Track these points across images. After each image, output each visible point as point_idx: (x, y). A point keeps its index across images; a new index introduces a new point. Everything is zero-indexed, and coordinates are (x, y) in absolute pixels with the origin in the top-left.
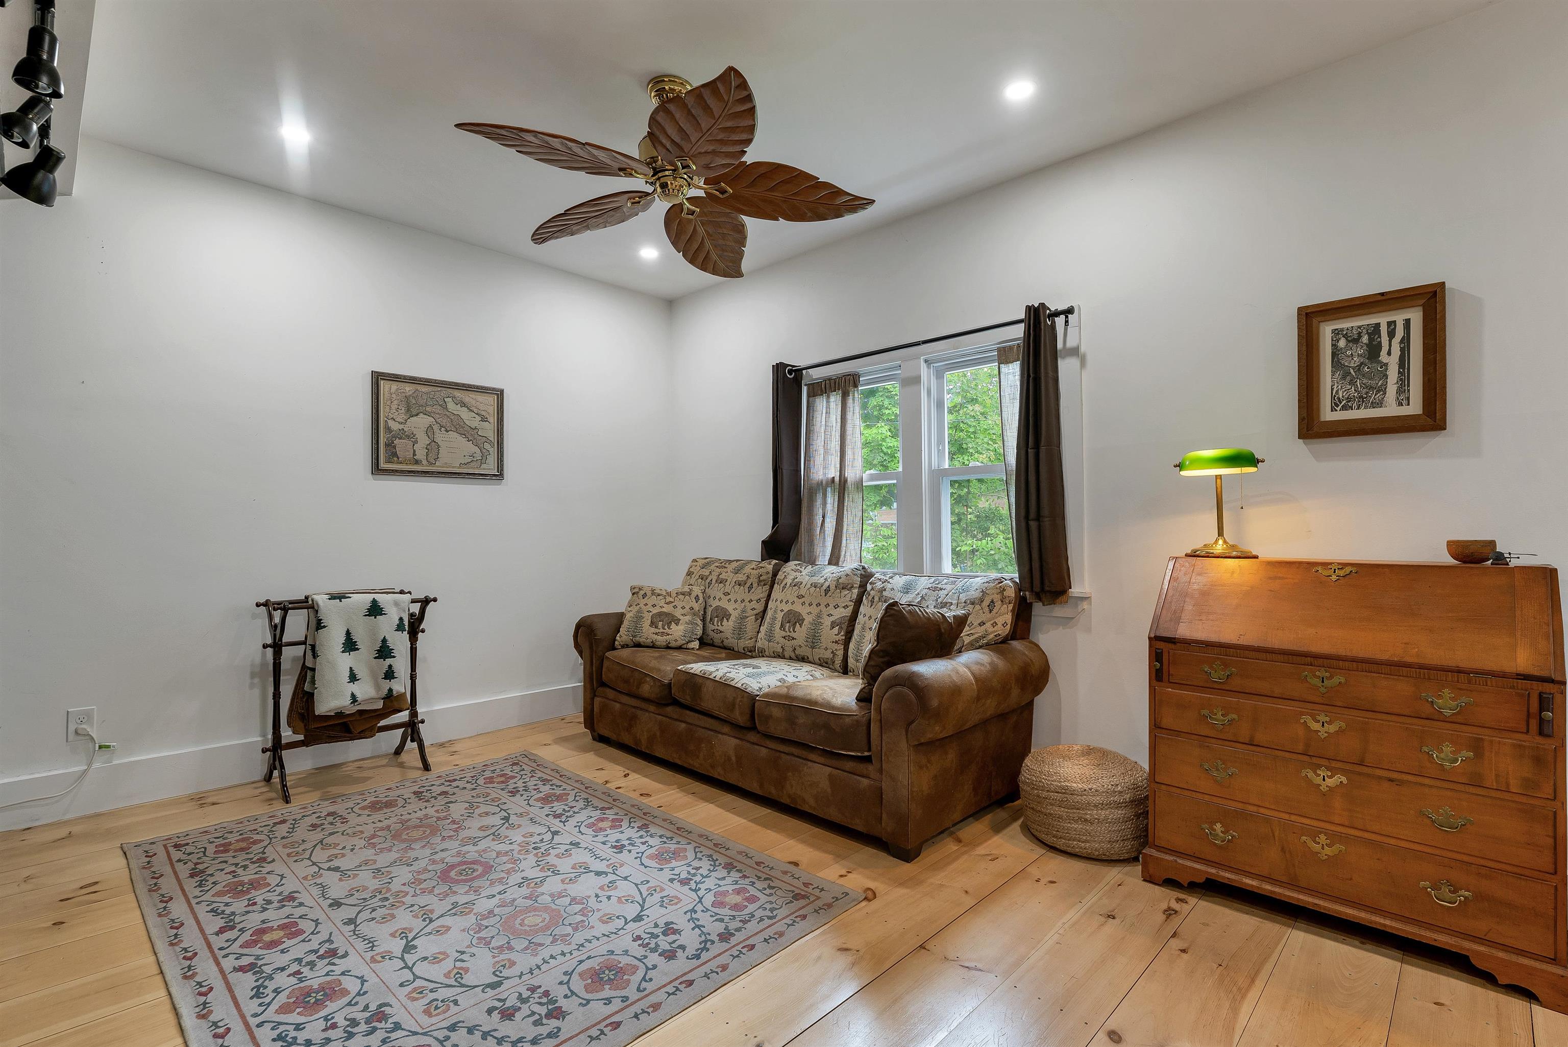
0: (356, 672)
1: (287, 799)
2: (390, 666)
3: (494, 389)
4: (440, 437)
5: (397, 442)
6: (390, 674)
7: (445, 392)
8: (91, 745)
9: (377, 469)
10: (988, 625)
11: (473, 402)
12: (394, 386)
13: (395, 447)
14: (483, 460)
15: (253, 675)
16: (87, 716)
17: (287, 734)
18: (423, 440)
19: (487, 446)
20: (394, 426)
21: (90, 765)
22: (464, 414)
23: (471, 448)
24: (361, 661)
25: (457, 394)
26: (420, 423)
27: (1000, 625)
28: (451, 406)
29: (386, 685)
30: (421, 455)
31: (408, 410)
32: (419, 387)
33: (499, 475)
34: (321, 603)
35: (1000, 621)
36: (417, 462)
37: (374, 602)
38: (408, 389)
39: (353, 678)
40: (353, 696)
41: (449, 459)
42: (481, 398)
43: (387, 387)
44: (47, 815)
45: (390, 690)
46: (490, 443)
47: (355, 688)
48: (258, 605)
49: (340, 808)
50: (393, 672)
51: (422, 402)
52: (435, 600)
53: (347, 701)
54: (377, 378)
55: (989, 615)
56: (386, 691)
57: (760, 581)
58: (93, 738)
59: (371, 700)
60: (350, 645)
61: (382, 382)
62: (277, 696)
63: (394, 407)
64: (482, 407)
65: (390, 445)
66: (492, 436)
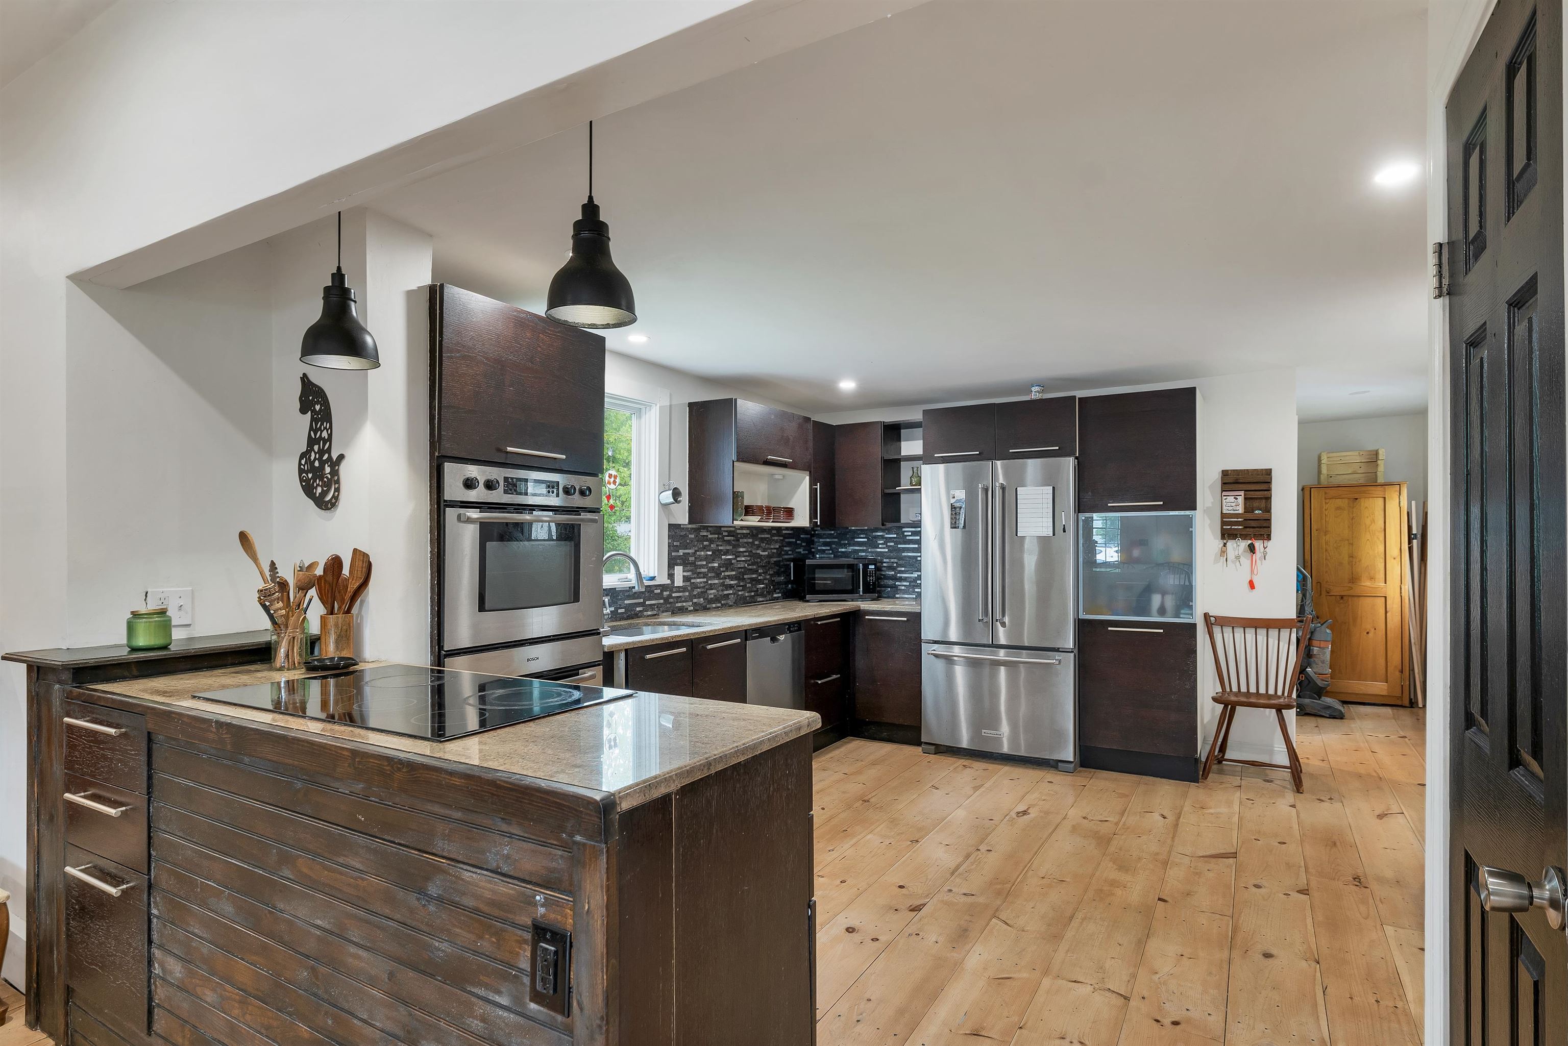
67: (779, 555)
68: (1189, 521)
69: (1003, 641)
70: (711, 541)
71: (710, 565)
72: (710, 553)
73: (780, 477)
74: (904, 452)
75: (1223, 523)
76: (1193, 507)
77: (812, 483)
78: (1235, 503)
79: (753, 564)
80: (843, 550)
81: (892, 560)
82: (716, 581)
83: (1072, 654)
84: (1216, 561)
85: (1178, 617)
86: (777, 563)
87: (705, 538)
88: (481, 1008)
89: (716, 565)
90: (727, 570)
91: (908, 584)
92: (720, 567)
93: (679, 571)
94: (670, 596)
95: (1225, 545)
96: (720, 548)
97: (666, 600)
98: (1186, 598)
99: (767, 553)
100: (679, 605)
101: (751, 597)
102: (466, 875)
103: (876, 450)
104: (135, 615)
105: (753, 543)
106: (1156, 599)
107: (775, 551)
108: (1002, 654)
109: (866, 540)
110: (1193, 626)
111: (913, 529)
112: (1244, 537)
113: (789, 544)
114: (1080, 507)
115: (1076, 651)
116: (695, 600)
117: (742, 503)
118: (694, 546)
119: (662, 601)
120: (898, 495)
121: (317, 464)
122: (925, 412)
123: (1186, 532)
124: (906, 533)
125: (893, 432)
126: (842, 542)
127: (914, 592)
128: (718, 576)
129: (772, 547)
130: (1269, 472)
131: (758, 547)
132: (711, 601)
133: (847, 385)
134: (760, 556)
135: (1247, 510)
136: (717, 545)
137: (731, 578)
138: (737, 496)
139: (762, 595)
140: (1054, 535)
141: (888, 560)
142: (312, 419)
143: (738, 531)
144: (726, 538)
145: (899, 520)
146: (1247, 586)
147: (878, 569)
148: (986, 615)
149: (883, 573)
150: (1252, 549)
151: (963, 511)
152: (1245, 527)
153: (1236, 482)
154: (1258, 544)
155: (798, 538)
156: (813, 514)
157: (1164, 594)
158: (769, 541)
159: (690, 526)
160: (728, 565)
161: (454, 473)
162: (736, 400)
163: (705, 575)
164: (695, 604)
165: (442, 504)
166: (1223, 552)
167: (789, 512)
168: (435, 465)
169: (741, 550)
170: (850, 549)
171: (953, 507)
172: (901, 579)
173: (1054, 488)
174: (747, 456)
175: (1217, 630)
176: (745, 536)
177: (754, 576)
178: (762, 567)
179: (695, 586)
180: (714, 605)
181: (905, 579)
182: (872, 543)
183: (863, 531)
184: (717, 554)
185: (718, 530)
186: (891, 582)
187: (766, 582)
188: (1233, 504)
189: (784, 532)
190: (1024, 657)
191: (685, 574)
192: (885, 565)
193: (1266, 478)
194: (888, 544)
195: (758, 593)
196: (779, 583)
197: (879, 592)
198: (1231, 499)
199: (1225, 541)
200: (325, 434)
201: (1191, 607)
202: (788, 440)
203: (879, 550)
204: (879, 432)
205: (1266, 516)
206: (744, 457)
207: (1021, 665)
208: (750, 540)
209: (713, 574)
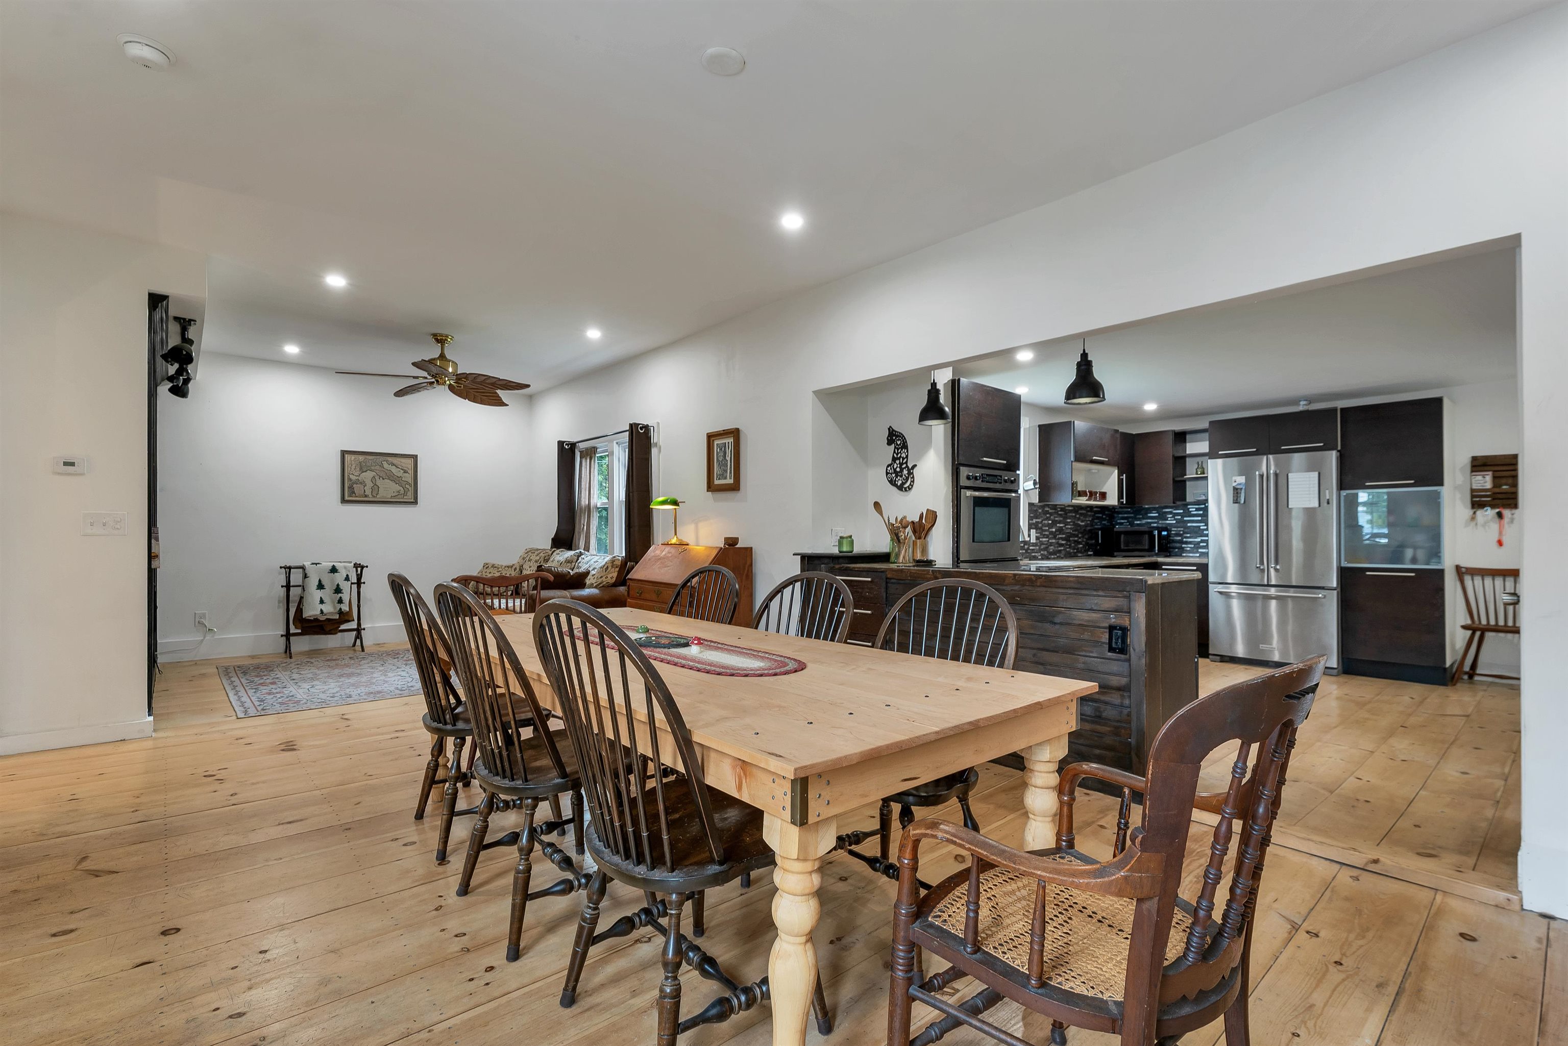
0: (324, 599)
1: (291, 657)
2: (341, 597)
3: (412, 455)
4: (379, 482)
5: (355, 486)
6: (340, 601)
7: (382, 458)
8: (205, 629)
9: (344, 501)
10: (604, 577)
11: (399, 463)
12: (353, 457)
13: (353, 489)
14: (405, 494)
15: (279, 602)
16: (204, 616)
17: (293, 630)
18: (369, 485)
19: (407, 486)
20: (353, 478)
21: (205, 637)
22: (393, 469)
23: (398, 488)
24: (327, 594)
25: (390, 459)
26: (368, 475)
27: (609, 578)
28: (385, 465)
29: (338, 606)
30: (368, 492)
31: (361, 469)
32: (367, 457)
33: (415, 502)
34: (307, 566)
35: (610, 576)
36: (366, 496)
37: (334, 566)
38: (361, 458)
39: (322, 602)
40: (321, 610)
41: (383, 494)
42: (403, 460)
43: (349, 458)
44: (186, 657)
45: (341, 609)
46: (410, 485)
47: (323, 607)
48: (281, 567)
49: (312, 660)
50: (342, 600)
51: (368, 464)
52: (367, 567)
53: (319, 612)
54: (344, 453)
55: (605, 573)
56: (338, 609)
57: (544, 560)
58: (206, 626)
59: (331, 613)
60: (321, 586)
61: (346, 455)
62: (288, 610)
63: (353, 467)
64: (403, 465)
65: (351, 488)
66: (410, 480)
67: (1092, 525)
68: (1438, 495)
69: (1273, 582)
70: (1051, 514)
71: (1050, 530)
72: (1050, 522)
73: (1096, 471)
74: (1188, 452)
75: (1473, 496)
76: (1441, 483)
77: (1120, 474)
78: (1485, 481)
79: (1075, 531)
80: (1138, 522)
81: (1179, 529)
82: (1054, 541)
83: (1335, 592)
84: (1467, 525)
85: (1428, 564)
86: (1090, 531)
87: (1047, 512)
88: (1082, 659)
89: (1054, 530)
90: (1060, 534)
91: (1193, 546)
92: (1056, 531)
93: (1033, 532)
94: (1028, 549)
95: (1475, 513)
96: (1056, 519)
97: (1027, 550)
98: (1435, 552)
99: (1084, 524)
100: (1033, 554)
101: (1074, 553)
102: (1075, 613)
103: (1168, 449)
104: (841, 537)
105: (1075, 516)
106: (1409, 553)
107: (1089, 522)
108: (1273, 591)
109: (1157, 515)
110: (1440, 573)
111: (1197, 507)
112: (1493, 507)
113: (1098, 518)
114: (1342, 486)
115: (1339, 590)
116: (1042, 552)
117: (1076, 489)
118: (1042, 517)
119: (1024, 551)
120: (1184, 481)
121: (898, 470)
122: (1211, 423)
123: (1435, 503)
124: (1190, 510)
125: (1181, 437)
126: (1138, 516)
127: (1198, 552)
128: (1055, 537)
129: (1087, 519)
130: (1515, 457)
131: (1079, 519)
132: (1051, 554)
133: (1150, 407)
134: (1080, 525)
135: (1496, 485)
136: (1055, 517)
137: (1062, 539)
138: (1074, 484)
139: (1081, 552)
140: (1320, 506)
141: (1176, 529)
142: (895, 447)
143: (1067, 508)
144: (1059, 513)
145: (1185, 499)
146: (1495, 544)
147: (1169, 535)
148: (1262, 563)
149: (1172, 538)
150: (1500, 515)
151: (1243, 491)
152: (1494, 499)
153: (1485, 465)
154: (1507, 513)
155: (1104, 514)
156: (1120, 496)
157: (1415, 548)
158: (1085, 515)
159: (1039, 504)
160: (1060, 530)
161: (964, 471)
162: (1074, 422)
163: (1047, 537)
164: (1042, 555)
165: (959, 487)
166: (1473, 518)
167: (1103, 496)
168: (955, 468)
169: (1069, 520)
170: (1144, 521)
171: (1235, 489)
172: (1186, 543)
173: (1319, 474)
174: (1081, 458)
175: (1468, 580)
176: (1071, 511)
177: (1076, 539)
178: (1081, 533)
179: (1042, 543)
180: (1053, 557)
181: (1190, 543)
182: (1163, 516)
183: (1155, 509)
184: (1055, 523)
185: (1054, 507)
186: (1178, 545)
187: (1083, 543)
188: (1482, 482)
189: (1095, 509)
190: (1291, 593)
191: (1037, 535)
192: (1173, 532)
193: (1513, 461)
194: (1176, 517)
195: (1079, 551)
196: (1092, 545)
197: (1170, 552)
198: (1480, 478)
199: (1475, 510)
200: (904, 455)
201: (1440, 557)
202: (1104, 446)
203: (1168, 522)
204: (1170, 438)
205: (1513, 490)
206: (1080, 458)
207: (1289, 599)
208: (1074, 514)
209: (1052, 536)
